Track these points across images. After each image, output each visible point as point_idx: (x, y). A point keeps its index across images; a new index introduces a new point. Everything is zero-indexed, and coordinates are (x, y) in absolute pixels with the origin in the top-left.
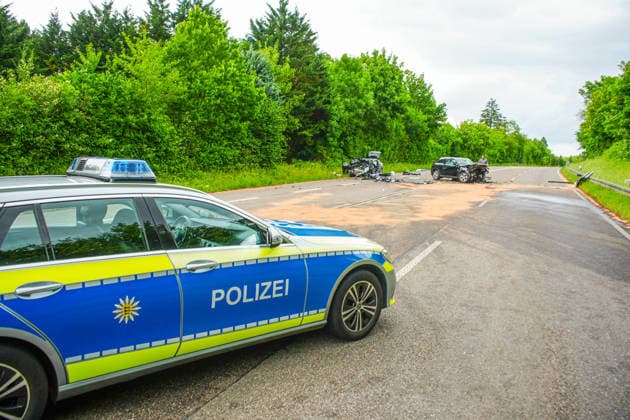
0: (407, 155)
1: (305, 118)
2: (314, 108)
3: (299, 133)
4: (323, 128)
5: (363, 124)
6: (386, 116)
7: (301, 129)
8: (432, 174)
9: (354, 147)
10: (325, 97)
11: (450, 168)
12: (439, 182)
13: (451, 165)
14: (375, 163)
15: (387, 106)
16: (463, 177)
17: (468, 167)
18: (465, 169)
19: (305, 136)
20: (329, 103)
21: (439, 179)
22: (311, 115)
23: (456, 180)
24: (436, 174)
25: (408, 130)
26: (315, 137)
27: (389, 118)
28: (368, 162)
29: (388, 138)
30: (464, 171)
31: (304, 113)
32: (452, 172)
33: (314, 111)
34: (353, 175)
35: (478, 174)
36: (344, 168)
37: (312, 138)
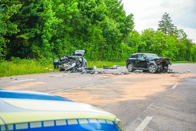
0: (105, 54)
1: (22, 23)
2: (29, 15)
3: (17, 37)
4: (39, 32)
7: (19, 34)
8: (127, 67)
9: (63, 48)
10: (38, 6)
11: (141, 62)
12: (133, 73)
13: (142, 59)
14: (81, 59)
15: (89, 15)
16: (151, 69)
17: (155, 60)
18: (154, 62)
19: (22, 39)
20: (42, 10)
21: (132, 71)
22: (26, 20)
23: (146, 71)
24: (130, 67)
26: (31, 40)
27: (90, 24)
28: (74, 59)
30: (152, 64)
31: (22, 19)
32: (142, 65)
33: (29, 17)
34: (62, 70)
35: (163, 66)
36: (56, 65)
37: (29, 40)
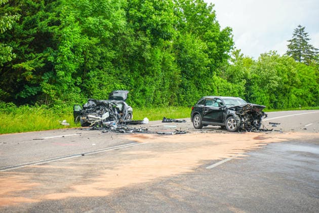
1: (22, 44)
2: (35, 31)
3: (15, 66)
4: (51, 59)
5: (111, 54)
6: (144, 43)
7: (16, 61)
8: (192, 120)
10: (52, 16)
13: (215, 106)
15: (144, 29)
16: (230, 123)
17: (237, 108)
18: (233, 112)
20: (58, 23)
21: (200, 128)
22: (30, 40)
23: (224, 128)
24: (197, 119)
25: (181, 63)
26: (37, 72)
27: (148, 46)
28: (107, 106)
29: (152, 74)
30: (231, 115)
31: (23, 38)
32: (215, 116)
33: (34, 35)
35: (251, 120)
36: (76, 114)
37: (34, 72)
